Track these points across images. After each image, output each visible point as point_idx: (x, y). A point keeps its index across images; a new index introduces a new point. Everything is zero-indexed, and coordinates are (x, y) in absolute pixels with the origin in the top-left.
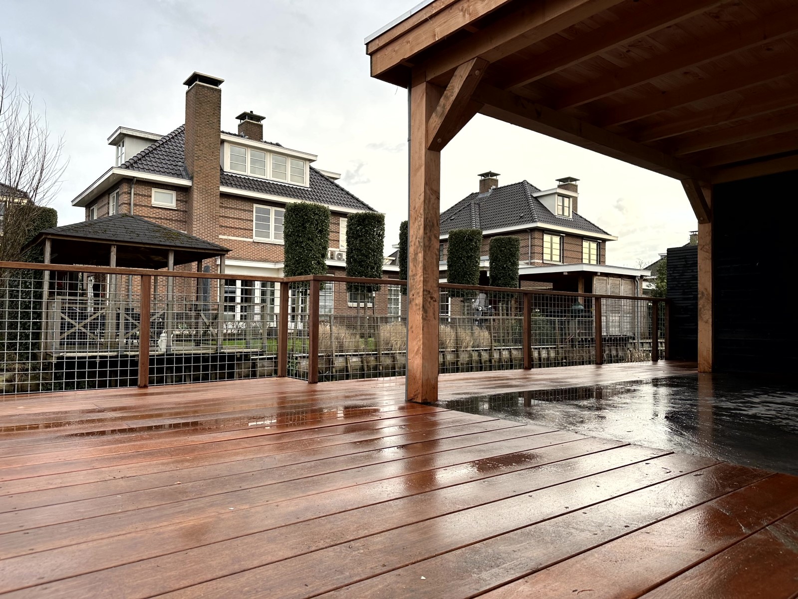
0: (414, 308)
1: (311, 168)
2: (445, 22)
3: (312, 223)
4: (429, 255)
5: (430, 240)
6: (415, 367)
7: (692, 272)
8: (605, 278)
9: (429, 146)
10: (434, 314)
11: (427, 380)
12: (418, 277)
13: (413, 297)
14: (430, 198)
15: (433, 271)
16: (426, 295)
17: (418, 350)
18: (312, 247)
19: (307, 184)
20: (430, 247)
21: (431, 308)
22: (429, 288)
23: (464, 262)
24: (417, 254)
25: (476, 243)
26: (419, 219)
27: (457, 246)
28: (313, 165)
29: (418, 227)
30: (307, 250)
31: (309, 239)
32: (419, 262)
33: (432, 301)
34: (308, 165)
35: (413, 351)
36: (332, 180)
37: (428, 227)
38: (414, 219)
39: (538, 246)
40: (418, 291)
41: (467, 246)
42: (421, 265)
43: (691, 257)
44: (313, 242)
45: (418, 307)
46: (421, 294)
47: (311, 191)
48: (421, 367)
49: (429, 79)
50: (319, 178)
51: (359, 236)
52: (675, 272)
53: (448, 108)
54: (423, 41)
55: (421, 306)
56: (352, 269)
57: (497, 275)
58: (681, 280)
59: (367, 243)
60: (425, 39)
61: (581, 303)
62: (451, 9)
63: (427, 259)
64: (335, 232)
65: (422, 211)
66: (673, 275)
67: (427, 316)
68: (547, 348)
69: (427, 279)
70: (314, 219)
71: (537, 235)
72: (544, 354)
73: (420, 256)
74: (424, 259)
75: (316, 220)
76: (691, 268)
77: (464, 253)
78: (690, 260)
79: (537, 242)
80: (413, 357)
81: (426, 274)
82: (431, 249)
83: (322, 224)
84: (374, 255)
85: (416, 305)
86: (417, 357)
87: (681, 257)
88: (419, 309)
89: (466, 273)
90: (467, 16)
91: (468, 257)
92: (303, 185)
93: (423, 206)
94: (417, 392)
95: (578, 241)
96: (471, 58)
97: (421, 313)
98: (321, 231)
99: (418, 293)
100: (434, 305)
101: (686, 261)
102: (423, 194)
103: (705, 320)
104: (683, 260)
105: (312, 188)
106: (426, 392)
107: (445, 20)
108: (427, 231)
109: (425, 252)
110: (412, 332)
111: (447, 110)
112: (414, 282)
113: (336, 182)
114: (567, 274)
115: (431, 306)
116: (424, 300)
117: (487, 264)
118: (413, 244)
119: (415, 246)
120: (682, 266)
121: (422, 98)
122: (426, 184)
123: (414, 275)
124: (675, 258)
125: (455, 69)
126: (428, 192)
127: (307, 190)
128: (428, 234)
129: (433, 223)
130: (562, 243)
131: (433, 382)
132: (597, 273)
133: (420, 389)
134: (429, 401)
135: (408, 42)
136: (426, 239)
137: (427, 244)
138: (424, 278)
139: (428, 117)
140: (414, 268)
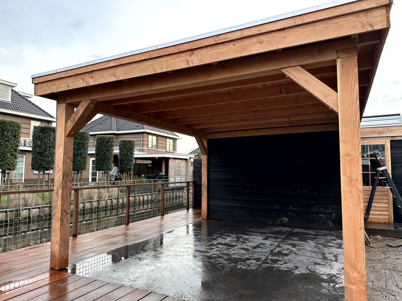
0: (56, 219)
1: (12, 90)
2: (74, 82)
3: (8, 132)
4: (65, 191)
5: (66, 182)
6: (55, 251)
8: (174, 160)
9: (66, 135)
10: (67, 221)
11: (62, 257)
12: (58, 202)
13: (55, 213)
14: (66, 161)
15: (68, 198)
16: (63, 212)
17: (57, 242)
18: (8, 146)
19: (9, 100)
20: (66, 186)
21: (66, 219)
22: (65, 208)
23: (104, 153)
24: (58, 190)
25: (111, 143)
26: (60, 172)
27: (101, 144)
28: (14, 89)
29: (59, 176)
30: (4, 147)
31: (6, 141)
32: (59, 195)
33: (66, 215)
34: (10, 88)
35: (55, 242)
36: (27, 98)
37: (65, 176)
38: (57, 171)
39: (146, 141)
40: (58, 210)
41: (106, 144)
42: (60, 196)
44: (9, 142)
45: (58, 219)
46: (60, 211)
47: (12, 104)
48: (59, 251)
49: (67, 102)
50: (18, 96)
51: (41, 139)
52: (197, 169)
53: (76, 119)
54: (62, 87)
55: (60, 218)
56: (35, 157)
57: (123, 160)
58: (199, 173)
59: (45, 143)
60: (64, 86)
61: (163, 172)
62: (77, 76)
63: (64, 193)
64: (27, 129)
65: (62, 168)
67: (63, 223)
68: (147, 195)
69: (64, 204)
70: (10, 129)
71: (145, 135)
72: (146, 198)
73: (60, 191)
74: (62, 193)
75: (11, 130)
77: (105, 148)
79: (145, 139)
80: (54, 246)
81: (63, 201)
82: (67, 187)
83: (15, 132)
84: (50, 150)
85: (57, 217)
86: (56, 245)
87: (199, 163)
88: (59, 220)
89: (105, 159)
90: (85, 83)
91: (107, 150)
92: (7, 100)
93: (62, 165)
94: (56, 264)
95: (164, 139)
96: (88, 99)
97: (60, 222)
98: (15, 136)
99: (58, 211)
100: (68, 217)
102: (63, 159)
103: (204, 196)
105: (13, 102)
106: (61, 264)
107: (74, 81)
108: (65, 179)
109: (63, 189)
110: (54, 232)
111: (76, 120)
112: (56, 205)
113: (29, 99)
114: (157, 158)
115: (65, 217)
116: (62, 215)
117: (118, 151)
118: (56, 184)
119: (57, 186)
121: (63, 111)
122: (64, 154)
123: (56, 201)
124: (197, 163)
125: (81, 102)
126: (65, 158)
127: (9, 103)
128: (65, 180)
129: (68, 174)
130: (157, 140)
131: (65, 258)
132: (171, 158)
133: (58, 263)
134: (63, 268)
135: (55, 85)
136: (64, 183)
137: (64, 185)
138: (61, 203)
139: (66, 121)
140: (57, 197)
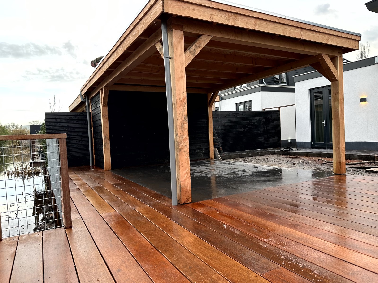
2: (216, 15)
7: (59, 125)
12: (185, 136)
24: (184, 124)
26: (184, 105)
29: (183, 110)
38: (180, 104)
43: (59, 118)
52: (50, 125)
54: (203, 16)
58: (54, 129)
62: (219, 12)
66: (49, 126)
76: (59, 123)
78: (58, 119)
85: (185, 151)
87: (53, 118)
94: (188, 198)
96: (210, 35)
101: (56, 120)
103: (107, 148)
104: (55, 119)
112: (182, 139)
118: (180, 118)
119: (182, 120)
120: (54, 122)
123: (182, 136)
124: (50, 118)
135: (193, 10)
140: (182, 132)
